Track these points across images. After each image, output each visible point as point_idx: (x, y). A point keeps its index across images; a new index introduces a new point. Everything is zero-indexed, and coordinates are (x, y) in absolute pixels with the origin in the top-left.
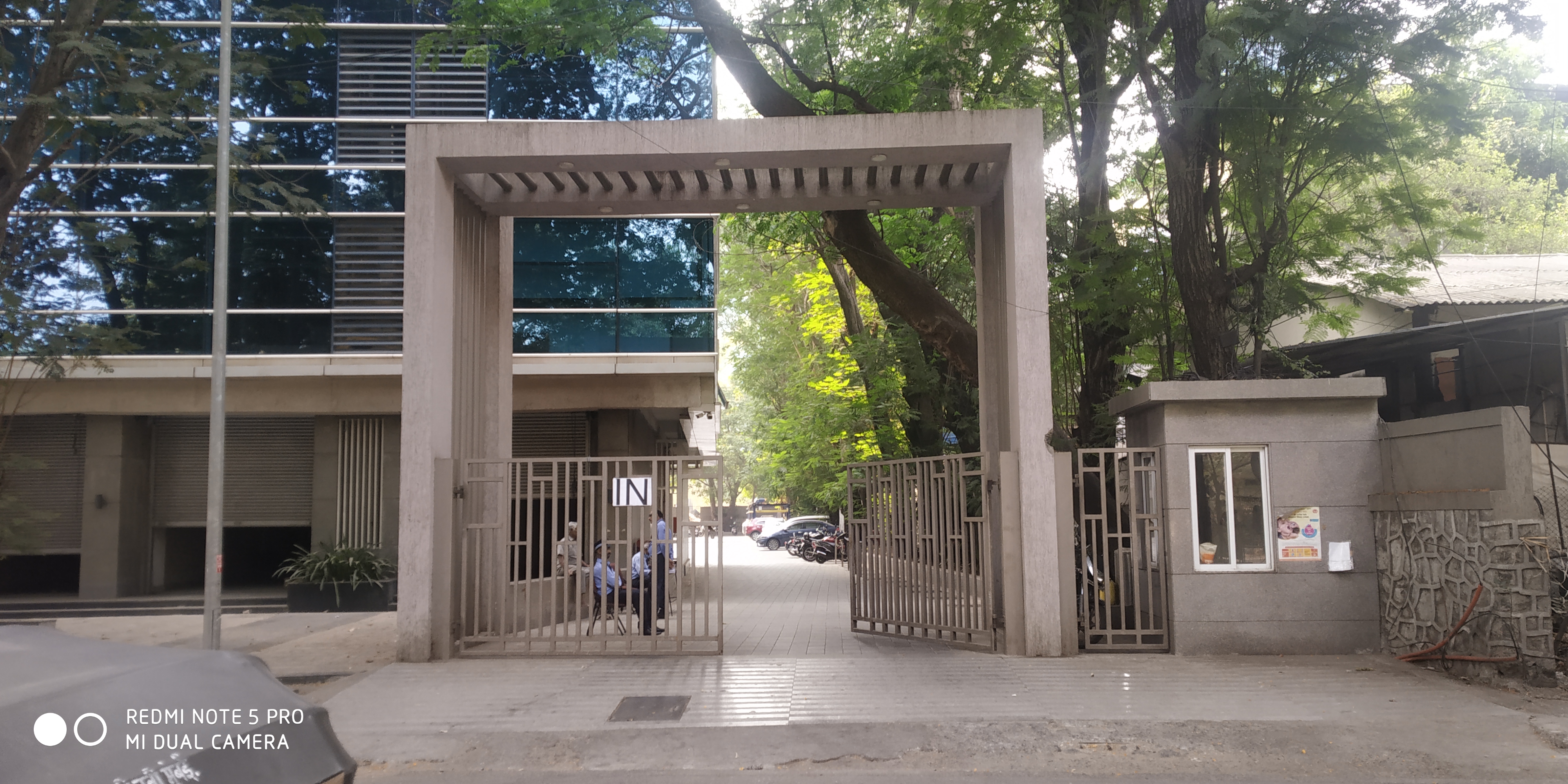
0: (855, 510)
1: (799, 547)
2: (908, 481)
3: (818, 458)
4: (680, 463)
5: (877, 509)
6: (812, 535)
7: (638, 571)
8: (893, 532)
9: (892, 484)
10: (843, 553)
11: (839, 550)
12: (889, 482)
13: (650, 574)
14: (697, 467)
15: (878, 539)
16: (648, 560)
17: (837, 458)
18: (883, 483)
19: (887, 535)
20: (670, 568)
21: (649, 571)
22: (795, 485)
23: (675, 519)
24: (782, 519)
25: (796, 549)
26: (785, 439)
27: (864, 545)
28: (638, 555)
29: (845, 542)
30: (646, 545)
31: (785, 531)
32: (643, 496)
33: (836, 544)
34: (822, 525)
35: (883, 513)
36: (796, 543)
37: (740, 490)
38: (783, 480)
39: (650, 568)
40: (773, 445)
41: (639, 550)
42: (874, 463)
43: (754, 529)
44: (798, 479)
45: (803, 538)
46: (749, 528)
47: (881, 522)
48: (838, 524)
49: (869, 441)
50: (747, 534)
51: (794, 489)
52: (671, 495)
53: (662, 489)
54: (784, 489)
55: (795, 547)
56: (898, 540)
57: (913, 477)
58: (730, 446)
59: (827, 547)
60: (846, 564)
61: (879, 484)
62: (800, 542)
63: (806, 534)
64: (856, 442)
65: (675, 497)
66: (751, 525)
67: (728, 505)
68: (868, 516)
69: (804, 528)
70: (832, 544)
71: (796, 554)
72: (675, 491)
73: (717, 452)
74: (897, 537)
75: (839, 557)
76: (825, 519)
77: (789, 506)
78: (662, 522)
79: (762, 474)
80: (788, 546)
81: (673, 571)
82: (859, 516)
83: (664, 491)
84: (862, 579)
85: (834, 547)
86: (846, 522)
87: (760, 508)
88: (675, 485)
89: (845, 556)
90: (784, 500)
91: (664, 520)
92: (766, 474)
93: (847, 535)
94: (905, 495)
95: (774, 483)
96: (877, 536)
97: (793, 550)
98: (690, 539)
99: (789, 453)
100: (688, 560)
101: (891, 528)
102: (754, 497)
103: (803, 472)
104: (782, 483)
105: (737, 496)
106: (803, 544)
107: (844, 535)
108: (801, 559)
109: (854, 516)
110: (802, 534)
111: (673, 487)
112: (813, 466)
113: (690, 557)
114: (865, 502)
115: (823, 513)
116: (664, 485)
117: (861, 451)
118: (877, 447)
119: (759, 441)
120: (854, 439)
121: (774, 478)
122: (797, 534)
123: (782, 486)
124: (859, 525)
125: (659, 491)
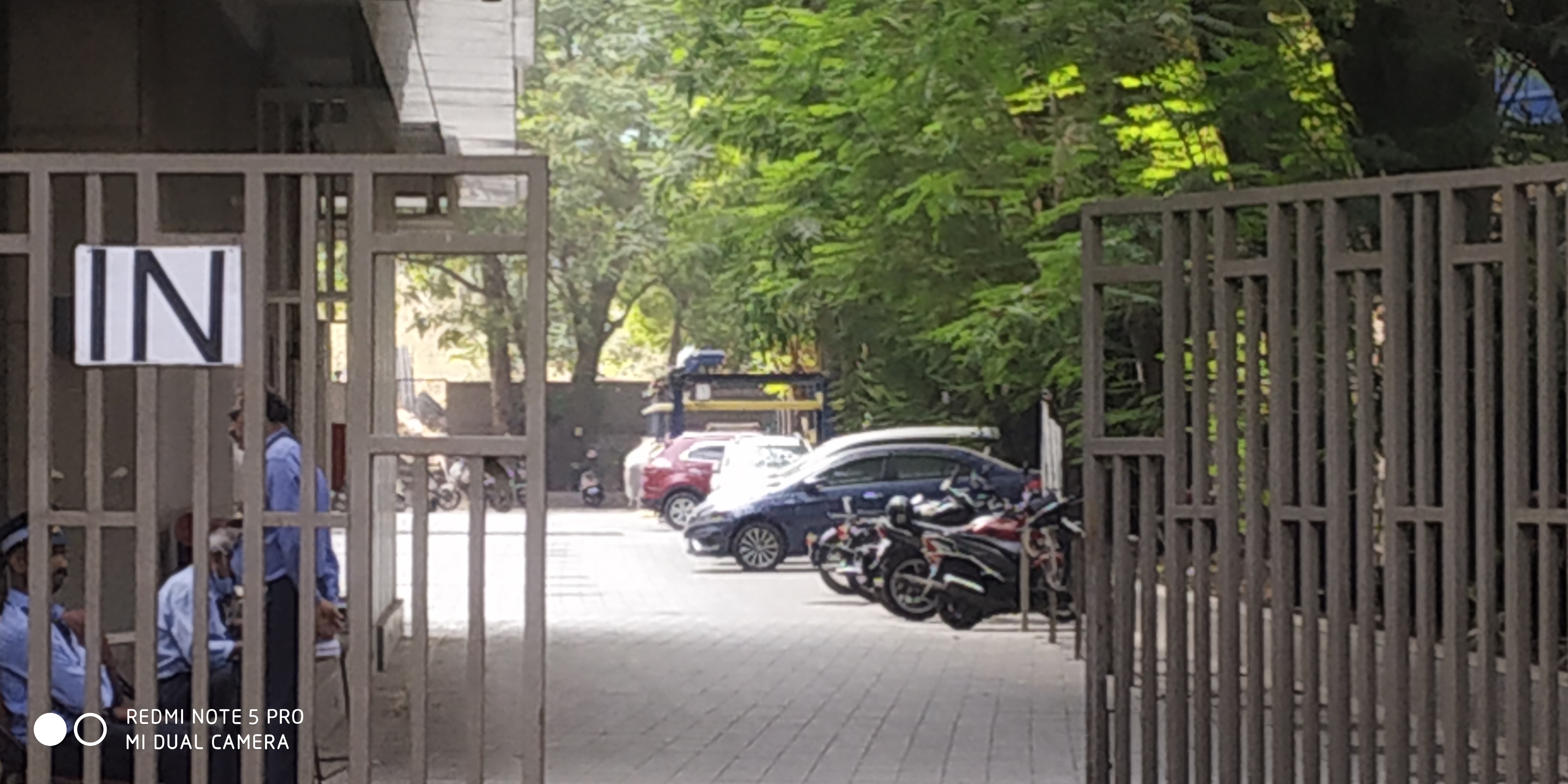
0: (1110, 403)
1: (868, 559)
2: (1343, 275)
3: (955, 176)
4: (363, 187)
5: (1207, 397)
6: (926, 507)
7: (185, 644)
8: (1273, 496)
9: (1273, 285)
10: (1056, 585)
11: (1036, 573)
12: (1260, 281)
13: (236, 656)
14: (433, 210)
15: (1210, 524)
16: (226, 600)
17: (1039, 177)
18: (1235, 283)
19: (1248, 508)
20: (322, 636)
21: (228, 646)
22: (852, 294)
23: (339, 430)
24: (794, 440)
25: (857, 568)
26: (814, 95)
27: (1147, 549)
28: (184, 579)
29: (1065, 538)
30: (217, 539)
31: (810, 489)
32: (204, 323)
33: (1024, 548)
34: (968, 465)
35: (1234, 415)
36: (857, 541)
37: (615, 312)
38: (801, 274)
39: (234, 632)
40: (760, 120)
41: (185, 559)
42: (1198, 201)
43: (677, 478)
44: (864, 269)
45: (884, 521)
46: (654, 477)
47: (1220, 453)
48: (1037, 464)
49: (1177, 106)
50: (648, 503)
51: (849, 310)
52: (322, 329)
53: (283, 302)
54: (806, 310)
55: (849, 558)
56: (1293, 527)
57: (1370, 260)
58: (580, 123)
59: (987, 559)
60: (1066, 633)
61: (1220, 286)
62: (873, 536)
63: (897, 501)
64: (1119, 110)
65: (338, 335)
66: (663, 463)
67: (566, 377)
68: (1170, 428)
69: (891, 477)
70: (1008, 546)
71: (853, 588)
72: (341, 310)
73: (518, 145)
74: (1292, 513)
75: (1038, 603)
76: (980, 442)
77: (824, 386)
78: (284, 445)
79: (715, 245)
80: (820, 555)
81: (334, 646)
82: (1128, 429)
83: (294, 310)
84: (1136, 692)
85: (1015, 559)
86: (1069, 453)
87: (703, 391)
88: (340, 286)
89: (1064, 599)
90: (809, 363)
91: (293, 433)
92: (731, 246)
93: (1073, 510)
94: (1330, 339)
95: (764, 284)
96: (1206, 511)
97: (841, 570)
98: (405, 520)
99: (830, 155)
100: (396, 603)
101: (1263, 481)
102: (676, 345)
103: (889, 242)
104: (797, 283)
105: (603, 337)
106: (884, 544)
107: (1061, 510)
108: (879, 609)
109: (1109, 431)
110: (880, 505)
111: (332, 294)
112: (934, 213)
113: (405, 592)
114: (1154, 370)
115: (970, 418)
116: (295, 284)
117: (1142, 148)
118: (1210, 133)
119: (700, 103)
120: (1109, 98)
121: (762, 265)
122: (859, 503)
123: (797, 299)
124: (1132, 461)
125: (271, 310)
